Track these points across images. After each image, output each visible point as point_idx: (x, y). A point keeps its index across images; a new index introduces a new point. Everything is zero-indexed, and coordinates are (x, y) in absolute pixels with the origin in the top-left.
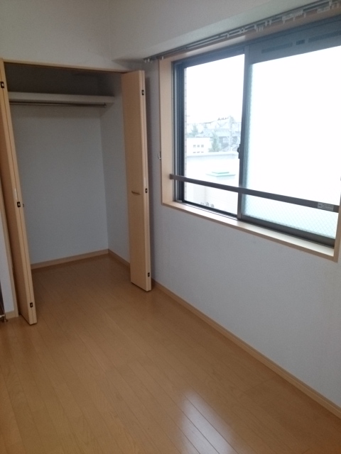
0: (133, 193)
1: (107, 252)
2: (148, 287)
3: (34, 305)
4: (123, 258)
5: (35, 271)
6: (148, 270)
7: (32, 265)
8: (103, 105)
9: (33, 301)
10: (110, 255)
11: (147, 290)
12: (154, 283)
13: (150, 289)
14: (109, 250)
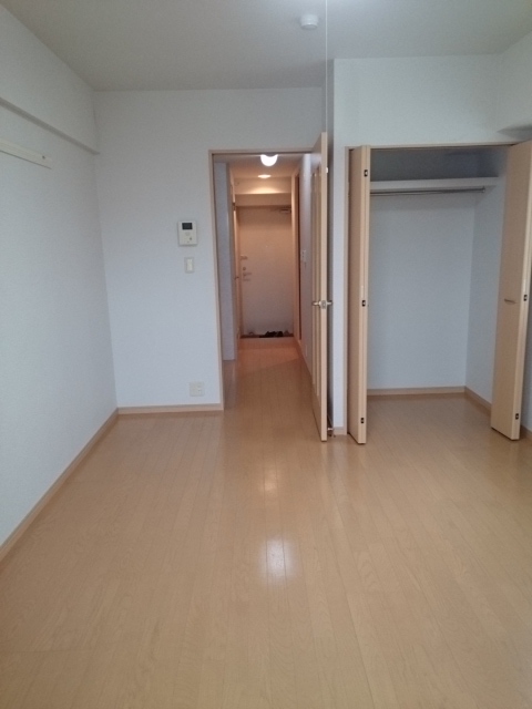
0: (506, 301)
1: (463, 391)
2: (515, 434)
3: (365, 421)
4: (484, 398)
5: (371, 398)
6: (517, 409)
7: (368, 391)
8: (481, 190)
9: (365, 417)
10: (467, 395)
11: (512, 438)
12: (523, 431)
13: (517, 437)
14: (466, 388)
